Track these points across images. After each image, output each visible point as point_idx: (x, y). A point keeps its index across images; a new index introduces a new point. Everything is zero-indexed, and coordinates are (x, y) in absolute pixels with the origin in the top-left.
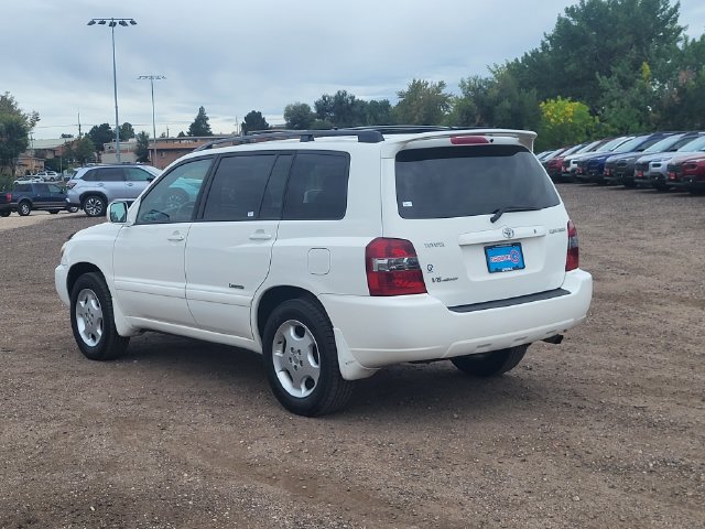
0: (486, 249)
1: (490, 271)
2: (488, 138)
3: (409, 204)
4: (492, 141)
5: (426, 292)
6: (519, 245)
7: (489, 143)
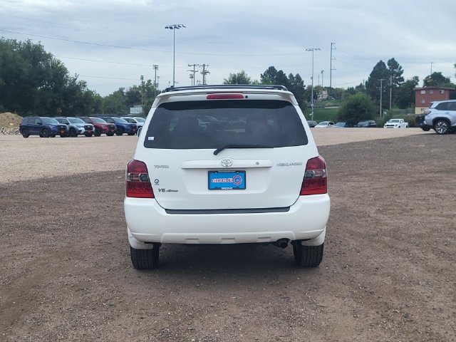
0: (209, 173)
1: (209, 189)
2: (244, 95)
3: (152, 138)
4: (247, 97)
5: (154, 197)
6: (245, 172)
7: (244, 99)
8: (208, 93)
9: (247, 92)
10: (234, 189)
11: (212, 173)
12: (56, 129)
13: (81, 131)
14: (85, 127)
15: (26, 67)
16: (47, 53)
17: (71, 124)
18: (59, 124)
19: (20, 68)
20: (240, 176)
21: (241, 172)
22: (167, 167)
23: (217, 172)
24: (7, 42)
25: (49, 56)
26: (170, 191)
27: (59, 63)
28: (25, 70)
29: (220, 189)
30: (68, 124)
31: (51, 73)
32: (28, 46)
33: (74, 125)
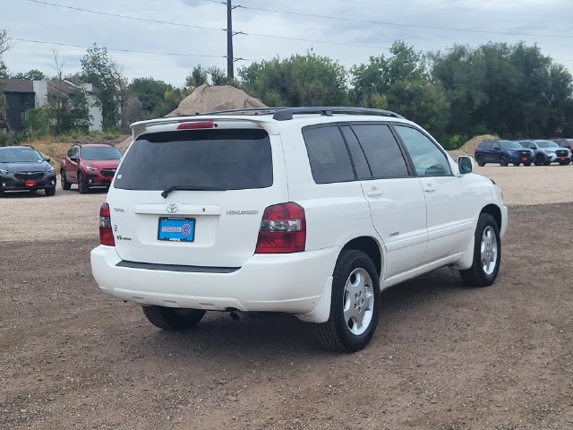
0: (160, 219)
1: (159, 239)
4: (216, 125)
5: (114, 245)
6: (194, 220)
7: (214, 128)
8: (180, 121)
9: (217, 120)
10: (182, 240)
11: (163, 219)
12: (516, 156)
13: (551, 157)
14: (558, 153)
15: (516, 77)
16: (545, 56)
17: (539, 149)
18: (521, 148)
19: (508, 79)
20: (188, 225)
21: (191, 220)
22: (122, 211)
23: (167, 218)
24: (495, 47)
25: (547, 60)
26: (125, 239)
27: (561, 69)
28: (513, 80)
29: (168, 240)
30: (535, 148)
31: (550, 83)
32: (520, 51)
33: (543, 150)
